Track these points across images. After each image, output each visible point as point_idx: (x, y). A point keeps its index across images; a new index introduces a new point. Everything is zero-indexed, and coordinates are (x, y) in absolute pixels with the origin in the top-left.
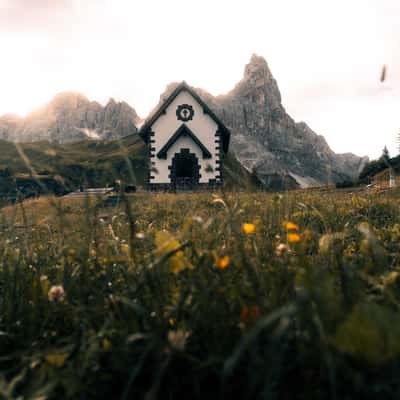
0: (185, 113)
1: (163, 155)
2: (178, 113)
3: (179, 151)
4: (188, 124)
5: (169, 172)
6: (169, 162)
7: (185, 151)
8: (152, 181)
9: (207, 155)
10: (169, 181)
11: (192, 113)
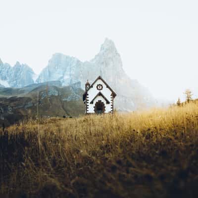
0: (100, 87)
1: (92, 103)
2: (97, 87)
3: (97, 101)
4: (101, 91)
5: (94, 109)
6: (94, 105)
7: (100, 101)
8: (88, 112)
9: (108, 102)
10: (94, 112)
11: (102, 87)
